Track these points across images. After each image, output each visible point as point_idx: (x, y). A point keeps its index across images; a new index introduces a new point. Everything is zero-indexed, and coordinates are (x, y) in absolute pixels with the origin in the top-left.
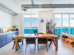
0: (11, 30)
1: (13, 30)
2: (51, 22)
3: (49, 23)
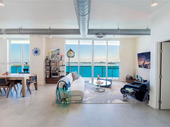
2: (58, 54)
3: (54, 56)
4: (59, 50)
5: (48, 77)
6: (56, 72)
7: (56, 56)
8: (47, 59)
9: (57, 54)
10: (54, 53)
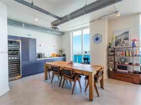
0: (57, 56)
1: (60, 56)
2: (127, 39)
3: (119, 43)
4: (127, 33)
5: (111, 70)
6: (124, 65)
7: (124, 42)
8: (109, 47)
9: (125, 39)
10: (119, 38)
